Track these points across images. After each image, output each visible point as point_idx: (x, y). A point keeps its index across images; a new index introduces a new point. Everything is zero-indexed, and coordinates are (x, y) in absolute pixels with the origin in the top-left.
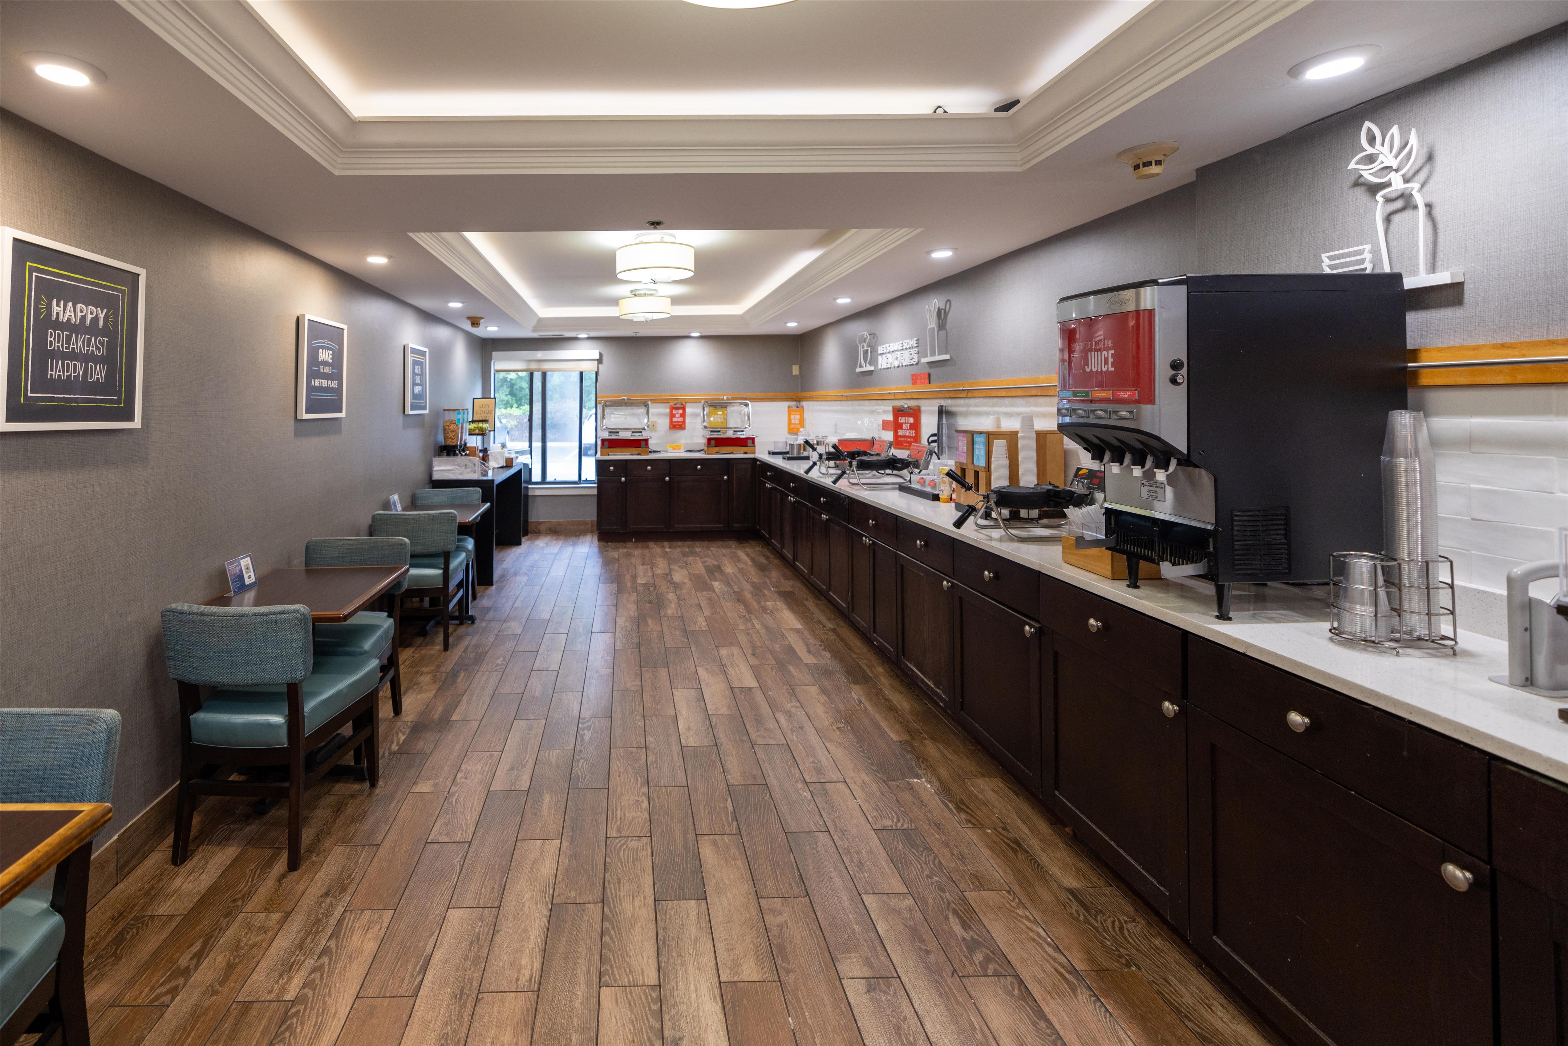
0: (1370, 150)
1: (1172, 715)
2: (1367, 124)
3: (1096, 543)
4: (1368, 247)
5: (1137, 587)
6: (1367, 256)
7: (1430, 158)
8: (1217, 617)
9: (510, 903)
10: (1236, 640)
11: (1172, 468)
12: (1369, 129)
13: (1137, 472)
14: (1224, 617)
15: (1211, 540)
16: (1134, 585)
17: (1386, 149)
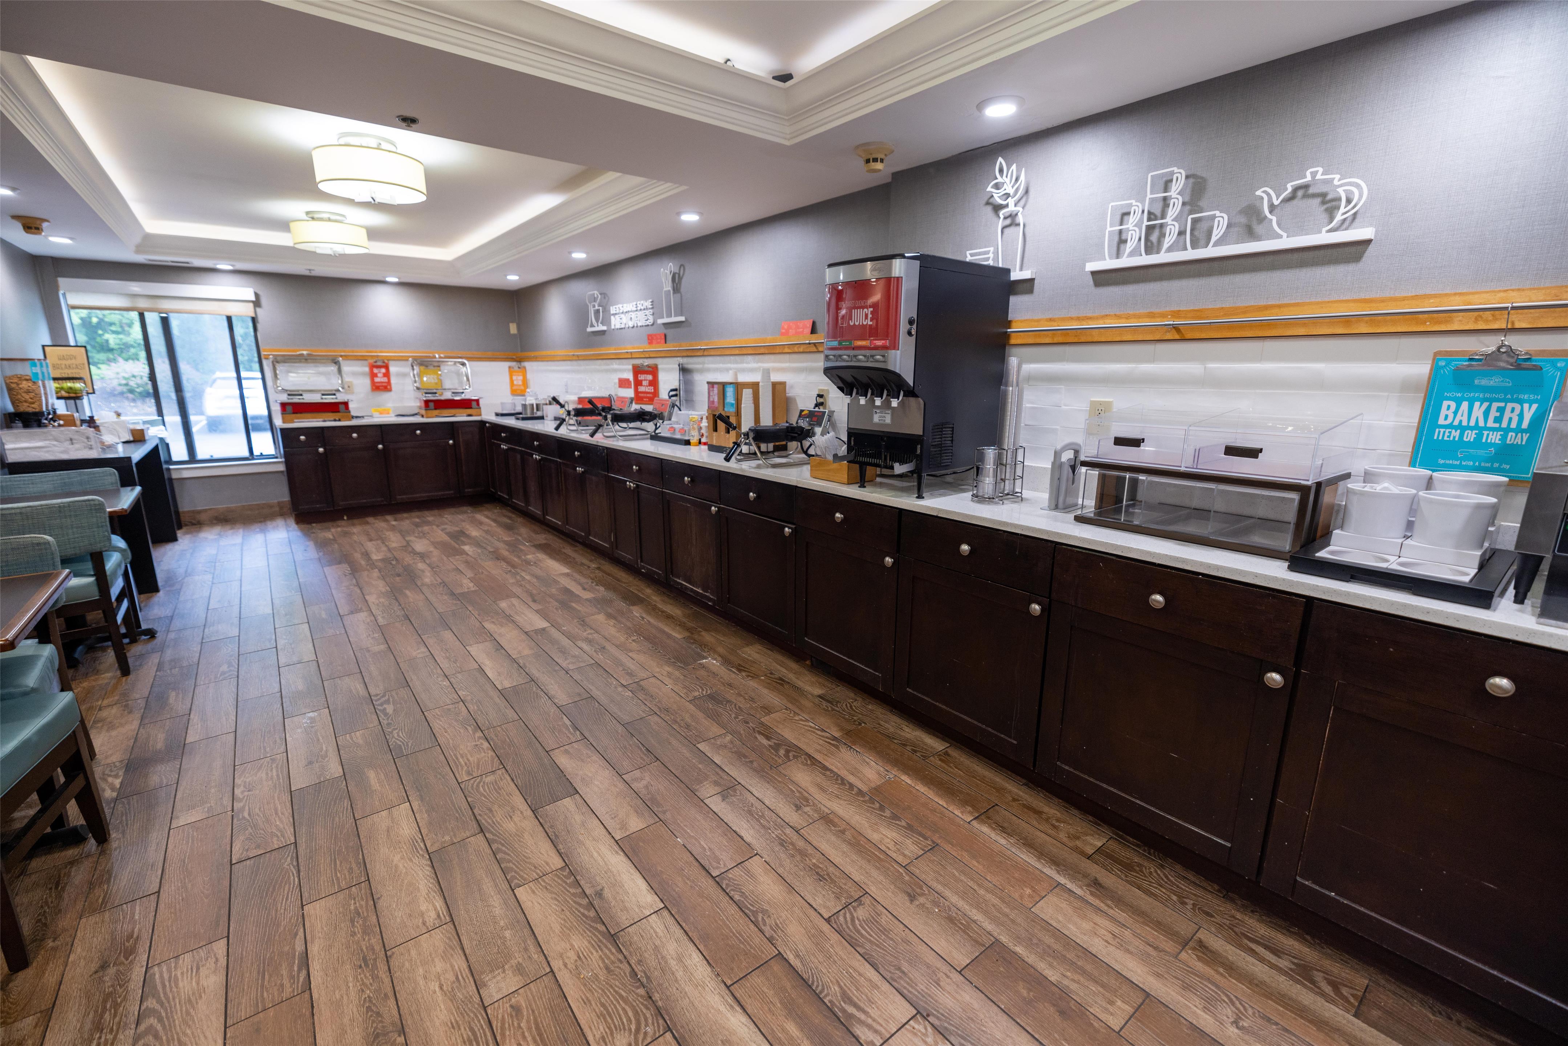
0: (1000, 180)
1: (890, 565)
2: (1000, 159)
3: (842, 458)
4: (992, 249)
5: (865, 487)
6: (991, 255)
7: (1027, 192)
8: (917, 497)
9: (378, 871)
10: (932, 509)
11: (901, 398)
12: (1001, 163)
13: (878, 402)
14: (920, 497)
15: (919, 447)
16: (862, 486)
17: (1008, 180)
